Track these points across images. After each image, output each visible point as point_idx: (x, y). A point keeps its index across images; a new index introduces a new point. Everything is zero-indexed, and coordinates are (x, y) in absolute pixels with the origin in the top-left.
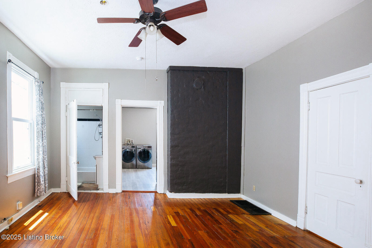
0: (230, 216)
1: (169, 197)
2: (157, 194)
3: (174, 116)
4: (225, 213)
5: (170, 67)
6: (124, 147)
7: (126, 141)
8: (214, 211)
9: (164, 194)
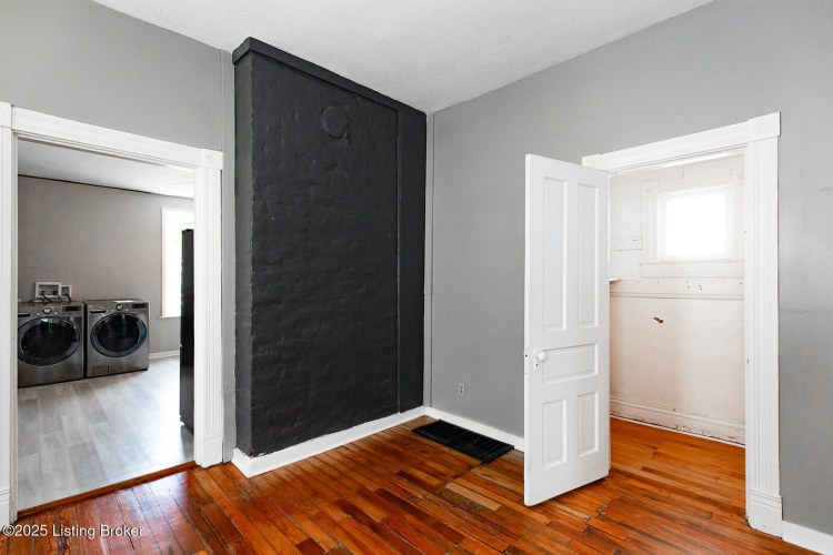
0: (450, 486)
1: (248, 474)
2: (198, 474)
3: (265, 204)
4: (435, 482)
5: (251, 40)
6: (28, 309)
7: (38, 290)
8: (404, 484)
9: (226, 466)
